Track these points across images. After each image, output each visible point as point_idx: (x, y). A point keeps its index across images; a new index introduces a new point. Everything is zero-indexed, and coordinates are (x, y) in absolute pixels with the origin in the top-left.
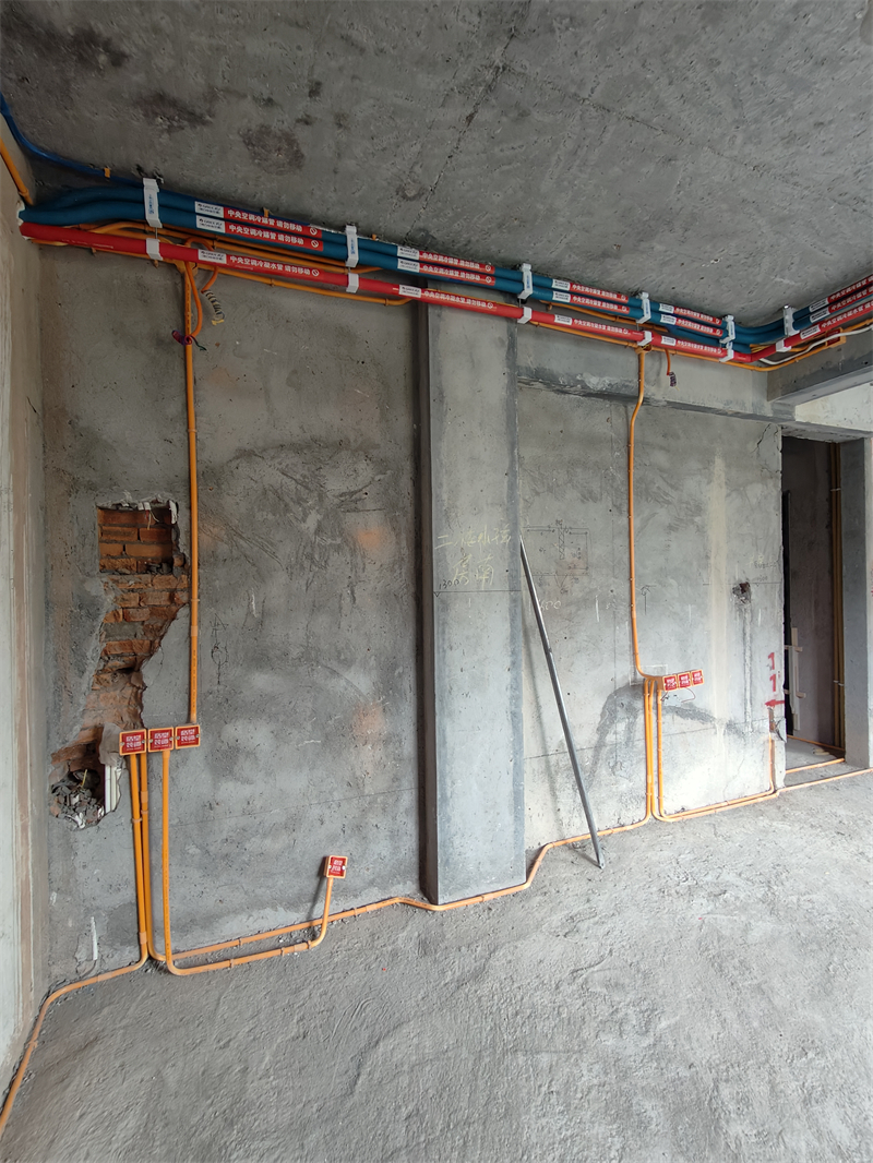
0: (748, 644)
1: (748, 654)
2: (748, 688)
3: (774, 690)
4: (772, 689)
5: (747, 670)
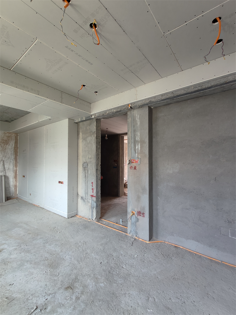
2: (86, 190)
4: (92, 192)
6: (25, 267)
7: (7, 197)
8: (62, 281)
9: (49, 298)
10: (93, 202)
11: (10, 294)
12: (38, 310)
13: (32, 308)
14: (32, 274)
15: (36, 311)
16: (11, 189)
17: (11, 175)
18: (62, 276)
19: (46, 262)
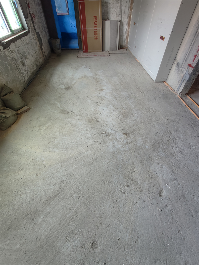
0: (196, 37)
1: (193, 41)
2: (187, 55)
3: (193, 61)
4: (193, 60)
5: (190, 48)
6: (110, 107)
7: (120, 46)
8: (124, 128)
9: (113, 132)
10: (187, 73)
11: (98, 118)
12: (106, 134)
13: (104, 132)
14: (111, 113)
15: (105, 134)
16: (124, 38)
17: (125, 20)
18: (126, 125)
19: (122, 110)
